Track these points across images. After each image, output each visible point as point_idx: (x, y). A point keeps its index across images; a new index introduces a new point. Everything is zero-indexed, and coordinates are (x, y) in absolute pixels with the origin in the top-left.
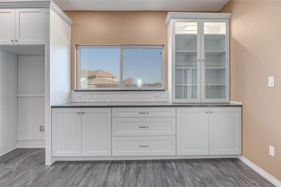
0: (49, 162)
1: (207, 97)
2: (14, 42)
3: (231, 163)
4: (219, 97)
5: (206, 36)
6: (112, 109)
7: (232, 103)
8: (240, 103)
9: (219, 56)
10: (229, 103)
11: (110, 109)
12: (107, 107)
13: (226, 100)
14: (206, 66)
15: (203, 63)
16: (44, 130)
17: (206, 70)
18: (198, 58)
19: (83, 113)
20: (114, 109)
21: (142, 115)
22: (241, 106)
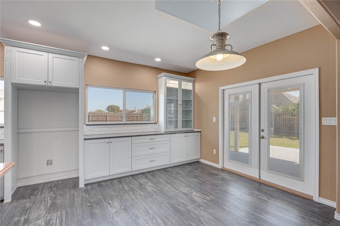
2: (47, 83)
3: (197, 163)
4: (187, 127)
6: (132, 138)
7: (195, 130)
8: (200, 130)
10: (193, 130)
11: (130, 138)
12: (129, 136)
15: (181, 106)
19: (111, 142)
22: (200, 132)
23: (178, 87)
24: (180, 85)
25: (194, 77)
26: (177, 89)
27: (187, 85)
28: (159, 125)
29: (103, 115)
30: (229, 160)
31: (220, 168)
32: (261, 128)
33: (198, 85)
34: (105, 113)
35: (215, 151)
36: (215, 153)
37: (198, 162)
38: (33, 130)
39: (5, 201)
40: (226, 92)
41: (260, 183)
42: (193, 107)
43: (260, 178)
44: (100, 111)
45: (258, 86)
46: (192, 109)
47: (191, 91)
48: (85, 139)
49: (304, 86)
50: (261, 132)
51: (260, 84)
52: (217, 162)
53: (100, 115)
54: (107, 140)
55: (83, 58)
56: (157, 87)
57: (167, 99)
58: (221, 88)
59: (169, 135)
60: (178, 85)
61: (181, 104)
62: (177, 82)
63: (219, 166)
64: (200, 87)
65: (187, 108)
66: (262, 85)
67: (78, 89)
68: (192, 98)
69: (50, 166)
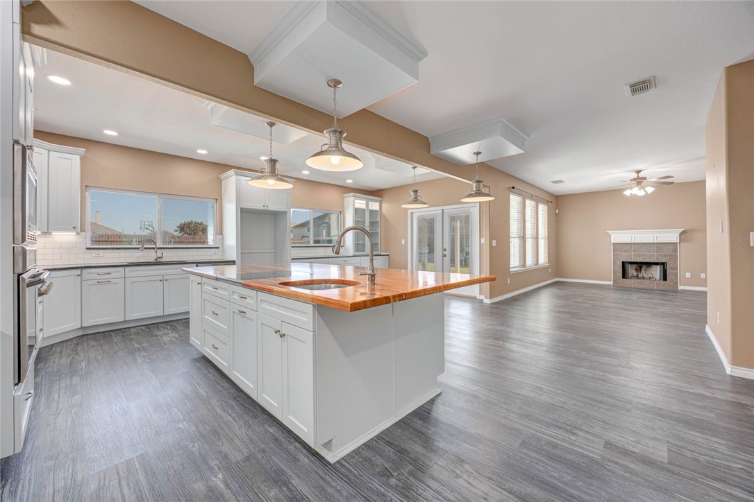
23: (365, 208)
24: (367, 205)
25: (381, 197)
26: (364, 210)
27: (375, 206)
33: (384, 206)
42: (379, 228)
46: (379, 231)
47: (378, 211)
62: (364, 202)
64: (386, 207)
68: (378, 219)
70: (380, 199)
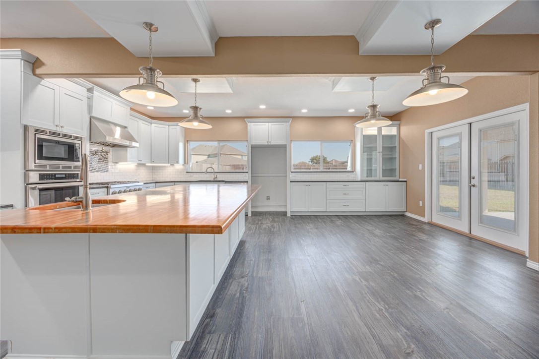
0: (289, 215)
1: (383, 176)
5: (384, 136)
7: (400, 180)
8: (405, 180)
9: (392, 149)
11: (325, 183)
13: (397, 178)
14: (383, 155)
15: (381, 154)
16: (269, 199)
17: (383, 158)
18: (378, 151)
20: (327, 183)
21: (344, 187)
22: (406, 181)
23: (377, 134)
25: (400, 121)
26: (376, 136)
28: (356, 174)
29: (306, 167)
30: (438, 213)
31: (427, 222)
32: (472, 175)
34: (308, 165)
35: (421, 202)
36: (421, 205)
37: (403, 215)
38: (260, 175)
39: (249, 215)
40: (434, 134)
41: (471, 238)
43: (470, 233)
44: (303, 163)
45: (467, 127)
47: (395, 135)
48: (291, 182)
49: (519, 124)
50: (472, 180)
51: (470, 124)
52: (424, 216)
53: (303, 167)
54: (307, 183)
55: (289, 122)
56: (354, 136)
57: (363, 147)
58: (427, 131)
59: (364, 183)
60: (377, 131)
61: (381, 151)
63: (426, 219)
65: (391, 155)
66: (472, 125)
67: (286, 145)
69: (268, 201)
70: (399, 122)
